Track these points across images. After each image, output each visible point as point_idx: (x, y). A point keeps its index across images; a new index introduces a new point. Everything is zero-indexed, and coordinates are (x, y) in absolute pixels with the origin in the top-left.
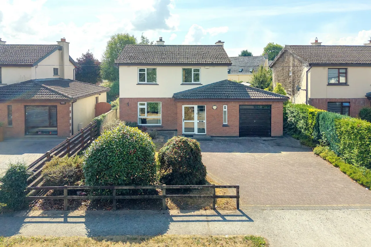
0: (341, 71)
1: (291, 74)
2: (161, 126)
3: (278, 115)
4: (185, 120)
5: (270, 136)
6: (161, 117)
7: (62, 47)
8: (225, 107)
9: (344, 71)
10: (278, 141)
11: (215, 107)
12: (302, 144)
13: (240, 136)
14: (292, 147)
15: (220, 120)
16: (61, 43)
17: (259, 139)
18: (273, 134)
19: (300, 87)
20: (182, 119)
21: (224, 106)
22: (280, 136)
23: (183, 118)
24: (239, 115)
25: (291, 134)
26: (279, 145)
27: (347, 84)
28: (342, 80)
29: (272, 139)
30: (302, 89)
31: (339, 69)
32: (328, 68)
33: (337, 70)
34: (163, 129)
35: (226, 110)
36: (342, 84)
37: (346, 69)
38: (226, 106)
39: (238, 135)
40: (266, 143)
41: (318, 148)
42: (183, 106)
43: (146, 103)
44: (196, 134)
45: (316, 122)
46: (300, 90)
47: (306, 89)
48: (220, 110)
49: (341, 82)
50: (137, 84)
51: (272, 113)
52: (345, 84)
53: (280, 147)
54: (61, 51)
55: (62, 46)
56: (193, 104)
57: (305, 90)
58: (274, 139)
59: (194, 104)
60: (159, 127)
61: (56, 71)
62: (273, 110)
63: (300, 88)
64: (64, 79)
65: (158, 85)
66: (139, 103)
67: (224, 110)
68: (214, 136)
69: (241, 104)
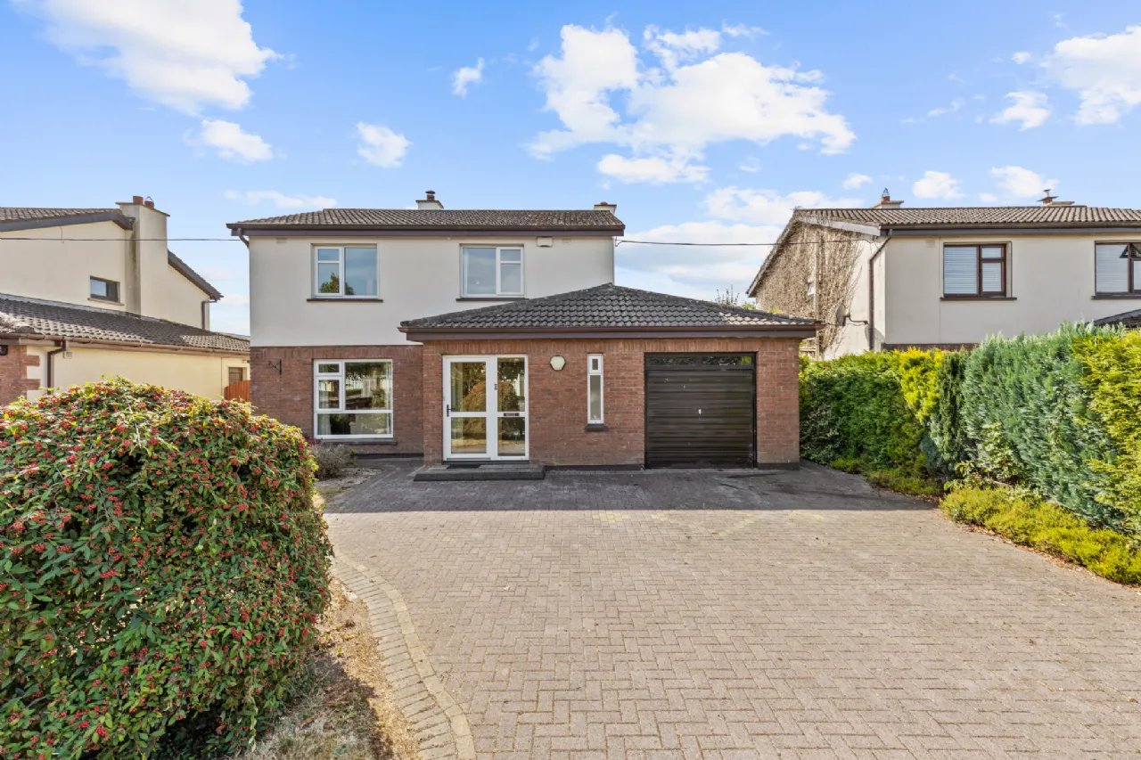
0: (987, 253)
1: (813, 291)
2: (391, 440)
3: (781, 387)
4: (453, 410)
5: (755, 464)
6: (391, 411)
7: (134, 219)
8: (595, 362)
9: (996, 253)
10: (786, 478)
11: (558, 363)
12: (879, 484)
13: (647, 466)
14: (844, 496)
15: (577, 409)
16: (132, 207)
17: (715, 474)
18: (762, 457)
19: (846, 313)
20: (442, 405)
21: (591, 358)
22: (789, 461)
23: (447, 401)
24: (642, 387)
25: (828, 460)
26: (787, 489)
27: (1008, 295)
28: (992, 282)
29: (762, 472)
30: (852, 318)
31: (980, 247)
32: (946, 246)
33: (974, 251)
34: (399, 449)
35: (599, 372)
36: (989, 296)
37: (1004, 246)
38: (600, 358)
39: (643, 462)
40: (740, 484)
41: (963, 495)
42: (448, 361)
43: (341, 364)
44: (492, 459)
45: (938, 395)
46: (848, 320)
47: (868, 319)
48: (575, 372)
49: (986, 289)
50: (308, 300)
51: (758, 383)
52: (1002, 295)
53: (797, 496)
54: (130, 233)
55: (132, 215)
56: (480, 353)
57: (866, 322)
58: (767, 472)
59: (483, 351)
60: (387, 444)
61: (112, 290)
62: (762, 372)
63: (849, 316)
64: (139, 316)
65: (381, 301)
66: (317, 364)
67: (591, 372)
68: (556, 464)
69: (652, 348)
